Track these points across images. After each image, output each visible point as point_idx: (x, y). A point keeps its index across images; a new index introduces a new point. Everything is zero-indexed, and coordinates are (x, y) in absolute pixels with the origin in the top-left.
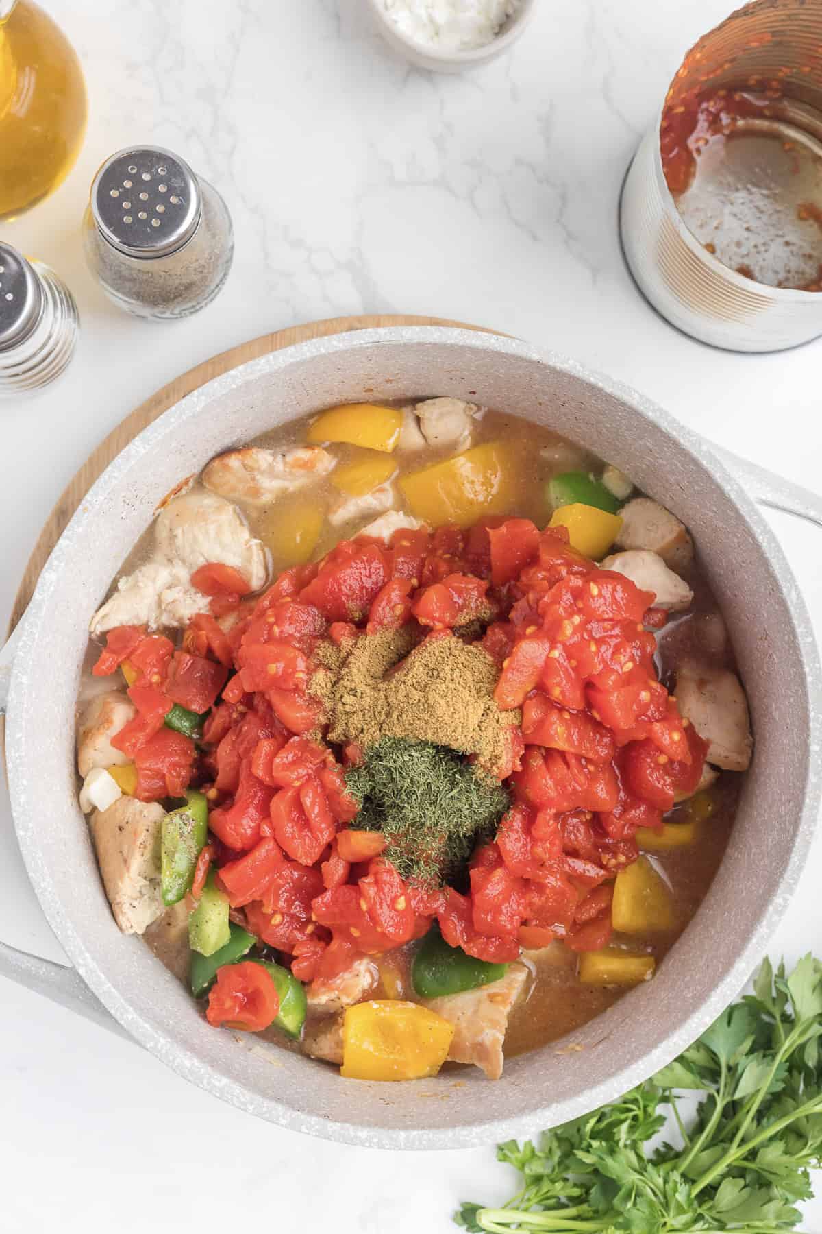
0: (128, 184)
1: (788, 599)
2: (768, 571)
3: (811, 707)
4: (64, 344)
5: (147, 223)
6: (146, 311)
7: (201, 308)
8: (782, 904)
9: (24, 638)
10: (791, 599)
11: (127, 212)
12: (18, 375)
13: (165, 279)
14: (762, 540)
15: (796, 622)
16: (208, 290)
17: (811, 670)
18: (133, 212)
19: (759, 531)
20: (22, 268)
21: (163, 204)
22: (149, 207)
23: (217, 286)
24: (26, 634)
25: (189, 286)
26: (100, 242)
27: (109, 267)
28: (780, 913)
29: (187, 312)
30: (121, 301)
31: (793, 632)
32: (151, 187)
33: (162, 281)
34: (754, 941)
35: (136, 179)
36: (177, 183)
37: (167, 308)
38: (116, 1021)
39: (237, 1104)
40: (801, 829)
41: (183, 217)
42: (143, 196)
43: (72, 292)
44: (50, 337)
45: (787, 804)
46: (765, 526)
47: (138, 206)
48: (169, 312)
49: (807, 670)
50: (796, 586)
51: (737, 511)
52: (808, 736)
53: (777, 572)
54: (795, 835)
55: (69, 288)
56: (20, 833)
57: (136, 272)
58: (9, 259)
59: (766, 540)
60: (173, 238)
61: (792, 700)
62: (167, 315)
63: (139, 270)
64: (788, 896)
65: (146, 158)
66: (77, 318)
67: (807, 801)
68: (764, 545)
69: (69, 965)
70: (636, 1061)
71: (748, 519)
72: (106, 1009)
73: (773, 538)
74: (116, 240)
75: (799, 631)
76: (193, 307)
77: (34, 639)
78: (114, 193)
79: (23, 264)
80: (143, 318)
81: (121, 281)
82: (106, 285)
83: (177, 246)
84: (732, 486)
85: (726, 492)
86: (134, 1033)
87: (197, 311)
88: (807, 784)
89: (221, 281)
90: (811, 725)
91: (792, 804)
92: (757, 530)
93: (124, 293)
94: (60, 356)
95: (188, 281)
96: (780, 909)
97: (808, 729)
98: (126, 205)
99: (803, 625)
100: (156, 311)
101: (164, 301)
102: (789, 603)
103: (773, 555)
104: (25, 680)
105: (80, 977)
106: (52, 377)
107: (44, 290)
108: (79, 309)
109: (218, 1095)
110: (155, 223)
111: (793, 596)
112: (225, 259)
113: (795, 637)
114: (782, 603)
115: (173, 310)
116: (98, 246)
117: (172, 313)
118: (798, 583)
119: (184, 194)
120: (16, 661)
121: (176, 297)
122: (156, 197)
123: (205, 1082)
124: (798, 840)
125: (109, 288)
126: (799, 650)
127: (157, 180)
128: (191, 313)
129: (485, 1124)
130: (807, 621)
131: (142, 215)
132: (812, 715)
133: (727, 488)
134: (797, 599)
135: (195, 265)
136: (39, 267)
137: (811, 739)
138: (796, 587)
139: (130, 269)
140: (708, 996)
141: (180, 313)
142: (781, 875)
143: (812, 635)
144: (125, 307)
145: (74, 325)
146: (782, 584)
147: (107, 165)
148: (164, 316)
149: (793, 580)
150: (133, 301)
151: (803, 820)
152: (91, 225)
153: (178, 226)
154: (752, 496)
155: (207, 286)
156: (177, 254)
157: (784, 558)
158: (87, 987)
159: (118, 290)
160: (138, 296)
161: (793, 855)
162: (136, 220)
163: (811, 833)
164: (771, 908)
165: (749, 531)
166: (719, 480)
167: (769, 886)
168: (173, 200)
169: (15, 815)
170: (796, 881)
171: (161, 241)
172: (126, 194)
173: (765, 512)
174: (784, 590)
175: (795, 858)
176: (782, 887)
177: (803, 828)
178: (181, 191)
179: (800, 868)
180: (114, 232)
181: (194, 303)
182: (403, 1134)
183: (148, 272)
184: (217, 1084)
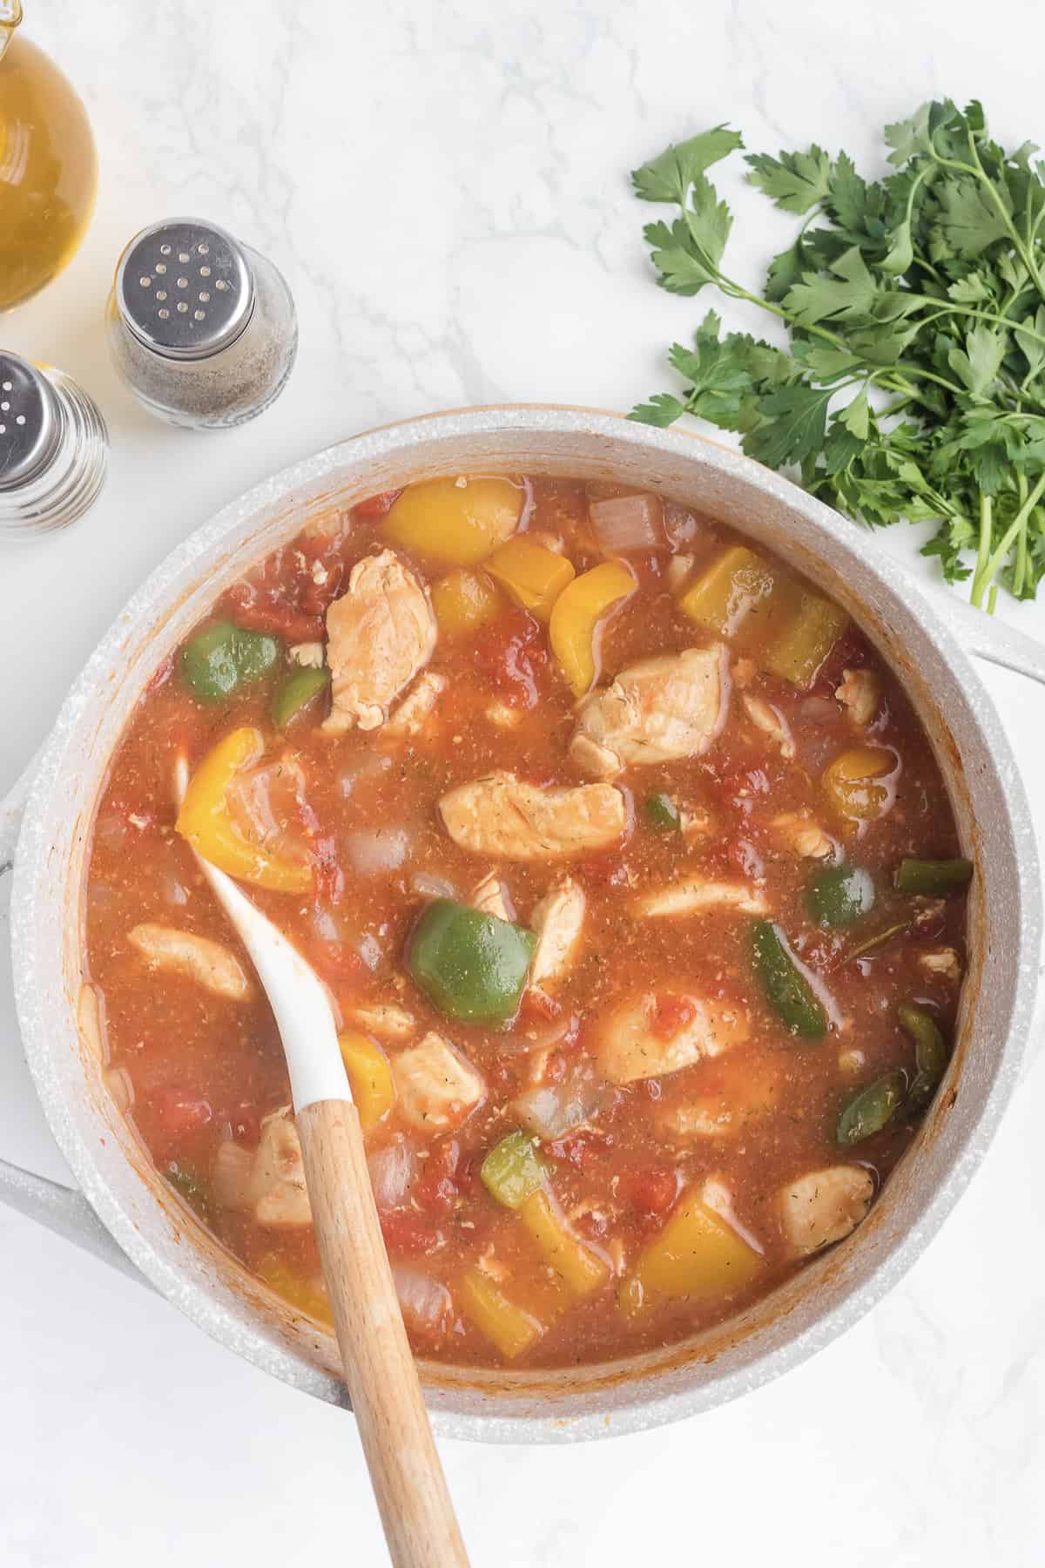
0: (160, 269)
1: (1002, 779)
2: (979, 742)
3: (1023, 917)
4: (92, 469)
5: (189, 316)
6: (192, 421)
7: (261, 411)
8: (973, 1160)
9: (40, 776)
10: (1006, 779)
11: (163, 304)
12: (35, 514)
13: (214, 381)
14: (975, 703)
15: (1011, 809)
16: (270, 390)
17: (1026, 869)
18: (170, 304)
19: (971, 691)
20: (34, 383)
21: (207, 292)
22: (189, 296)
23: (281, 382)
24: (44, 770)
25: (245, 389)
26: (128, 339)
27: (141, 371)
28: (970, 1174)
29: (244, 418)
30: (159, 411)
31: (1005, 820)
32: (191, 270)
33: (210, 384)
34: (935, 1205)
35: (171, 261)
36: (222, 263)
37: (219, 417)
38: (130, 1261)
39: (276, 1373)
40: (1002, 1069)
41: (233, 307)
42: (182, 283)
43: (98, 405)
44: (73, 464)
45: (987, 1036)
46: (980, 686)
47: (176, 295)
48: (221, 419)
49: (1021, 869)
50: (1014, 764)
51: (944, 665)
52: (1017, 953)
53: (990, 744)
54: (993, 1076)
55: (95, 400)
56: (24, 1019)
57: (178, 375)
58: (19, 373)
59: (979, 703)
60: (223, 332)
61: (1001, 906)
62: (220, 424)
63: (181, 373)
64: (981, 1152)
65: (180, 234)
66: (105, 435)
67: (1012, 1034)
68: (977, 710)
69: (75, 1188)
70: (778, 1348)
71: (957, 675)
72: (117, 1244)
73: (987, 702)
74: (149, 339)
75: (1015, 819)
76: (251, 412)
77: (53, 778)
78: (145, 282)
79: (35, 378)
80: (190, 429)
81: (158, 385)
82: (139, 393)
83: (227, 342)
84: (940, 633)
85: (932, 640)
86: (152, 1278)
87: (255, 415)
88: (1013, 1012)
89: (285, 376)
90: (1022, 938)
91: (993, 1036)
92: (968, 689)
93: (162, 402)
94: (87, 487)
95: (243, 381)
96: (970, 1167)
97: (1018, 944)
98: (161, 296)
99: (1018, 813)
100: (205, 420)
101: (214, 408)
102: (1004, 784)
103: (987, 723)
104: (38, 828)
105: (88, 1204)
106: (79, 513)
107: (63, 406)
108: (107, 424)
109: (252, 1360)
110: (199, 315)
111: (1010, 776)
112: (286, 350)
113: (1008, 827)
114: (995, 783)
115: (227, 417)
116: (126, 343)
117: (225, 422)
118: (1015, 760)
119: (233, 276)
120: (29, 804)
121: (229, 403)
122: (198, 283)
123: (236, 1344)
124: (997, 1083)
125: (144, 396)
126: (1013, 843)
127: (199, 261)
128: (250, 419)
129: (583, 1415)
130: (1024, 809)
131: (182, 307)
132: (1024, 926)
133: (933, 635)
134: (1015, 780)
135: (251, 361)
136: (53, 375)
137: (1022, 956)
138: (1014, 766)
139: (170, 371)
140: (874, 1272)
141: (235, 421)
142: (974, 1125)
143: (1030, 826)
144: (166, 418)
145: (103, 444)
146: (996, 759)
147: (133, 247)
148: (215, 425)
149: (1009, 755)
150: (175, 411)
151: (1006, 1058)
152: (116, 316)
153: (228, 316)
154: (964, 646)
155: (267, 386)
156: (228, 352)
157: (1001, 728)
158: (96, 1216)
159: (155, 398)
160: (183, 404)
161: (989, 1101)
162: (175, 314)
163: (1015, 1074)
164: (958, 1166)
165: (958, 690)
166: (924, 625)
167: (959, 1139)
168: (220, 285)
169: (17, 996)
170: (993, 1133)
171: (209, 337)
172: (159, 283)
173: (981, 667)
174: (999, 768)
175: (992, 1105)
176: (974, 1139)
177: (1005, 1066)
178: (229, 273)
179: (998, 1118)
180: (147, 331)
181: (251, 407)
182: (480, 1422)
183: (193, 374)
184: (250, 1345)
